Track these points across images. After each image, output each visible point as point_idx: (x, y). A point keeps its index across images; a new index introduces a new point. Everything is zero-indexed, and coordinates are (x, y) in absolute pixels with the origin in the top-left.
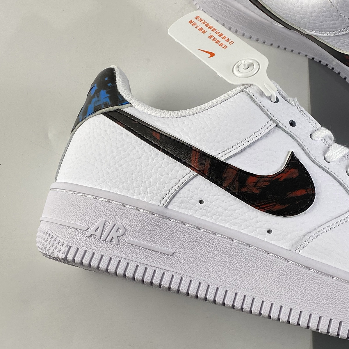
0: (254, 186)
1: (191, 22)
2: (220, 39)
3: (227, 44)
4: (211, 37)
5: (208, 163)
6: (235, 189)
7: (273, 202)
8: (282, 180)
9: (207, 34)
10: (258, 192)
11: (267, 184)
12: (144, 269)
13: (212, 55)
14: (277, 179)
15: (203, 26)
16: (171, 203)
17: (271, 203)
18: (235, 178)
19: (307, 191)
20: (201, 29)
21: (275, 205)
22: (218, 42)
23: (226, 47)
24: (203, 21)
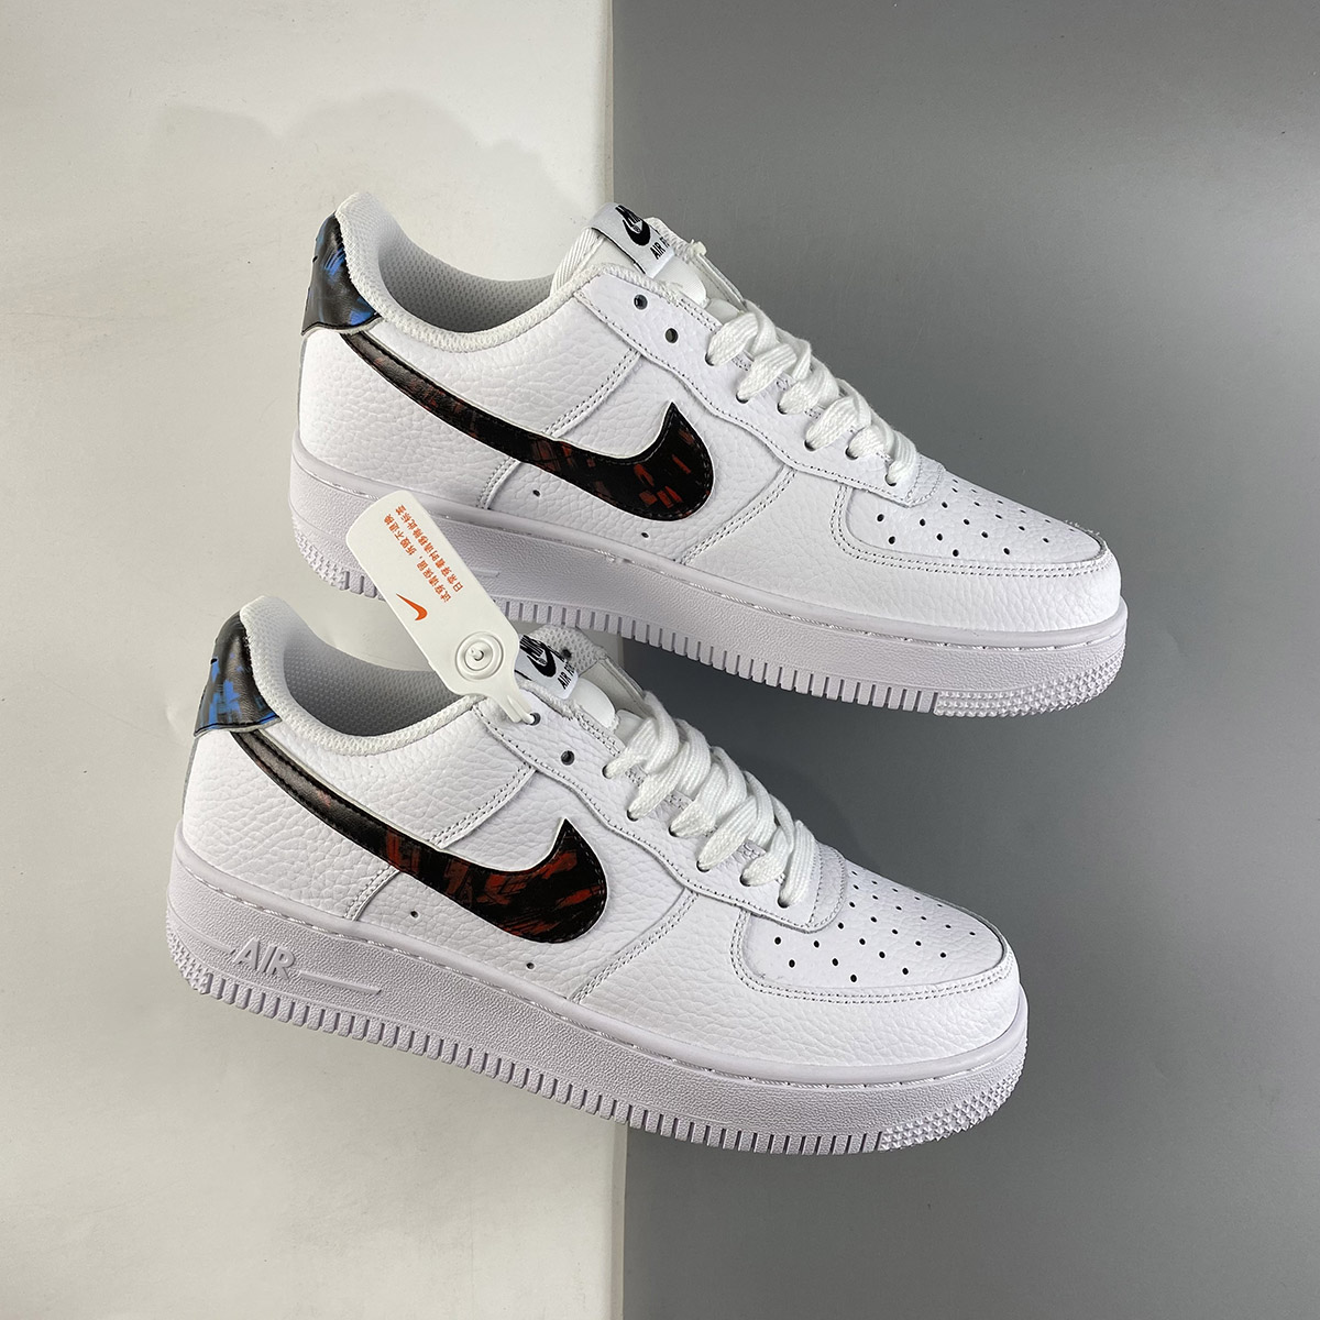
0: (500, 893)
1: (388, 519)
2: (437, 572)
3: (449, 588)
4: (422, 565)
5: (416, 855)
6: (467, 898)
7: (533, 919)
8: (547, 877)
9: (415, 559)
10: (505, 902)
11: (522, 886)
12: (334, 1015)
13: (422, 613)
14: (539, 876)
15: (409, 534)
16: (365, 913)
17: (529, 921)
18: (465, 879)
19: (591, 892)
20: (405, 543)
21: (536, 925)
22: (433, 581)
23: (446, 597)
24: (410, 522)
